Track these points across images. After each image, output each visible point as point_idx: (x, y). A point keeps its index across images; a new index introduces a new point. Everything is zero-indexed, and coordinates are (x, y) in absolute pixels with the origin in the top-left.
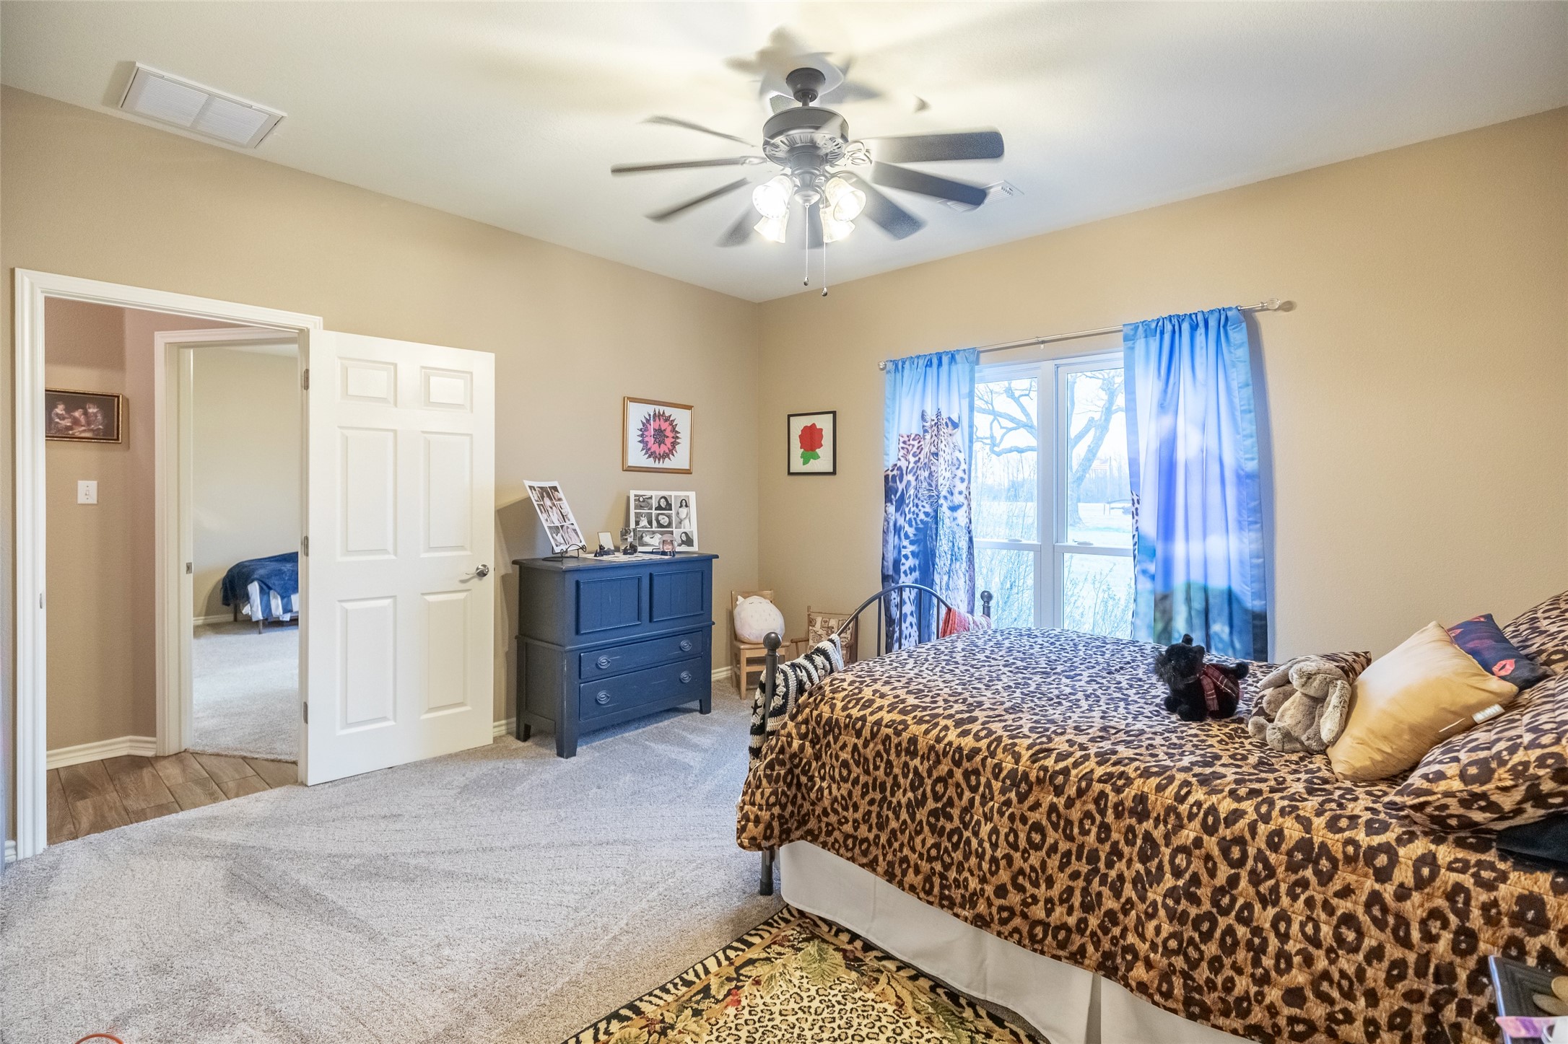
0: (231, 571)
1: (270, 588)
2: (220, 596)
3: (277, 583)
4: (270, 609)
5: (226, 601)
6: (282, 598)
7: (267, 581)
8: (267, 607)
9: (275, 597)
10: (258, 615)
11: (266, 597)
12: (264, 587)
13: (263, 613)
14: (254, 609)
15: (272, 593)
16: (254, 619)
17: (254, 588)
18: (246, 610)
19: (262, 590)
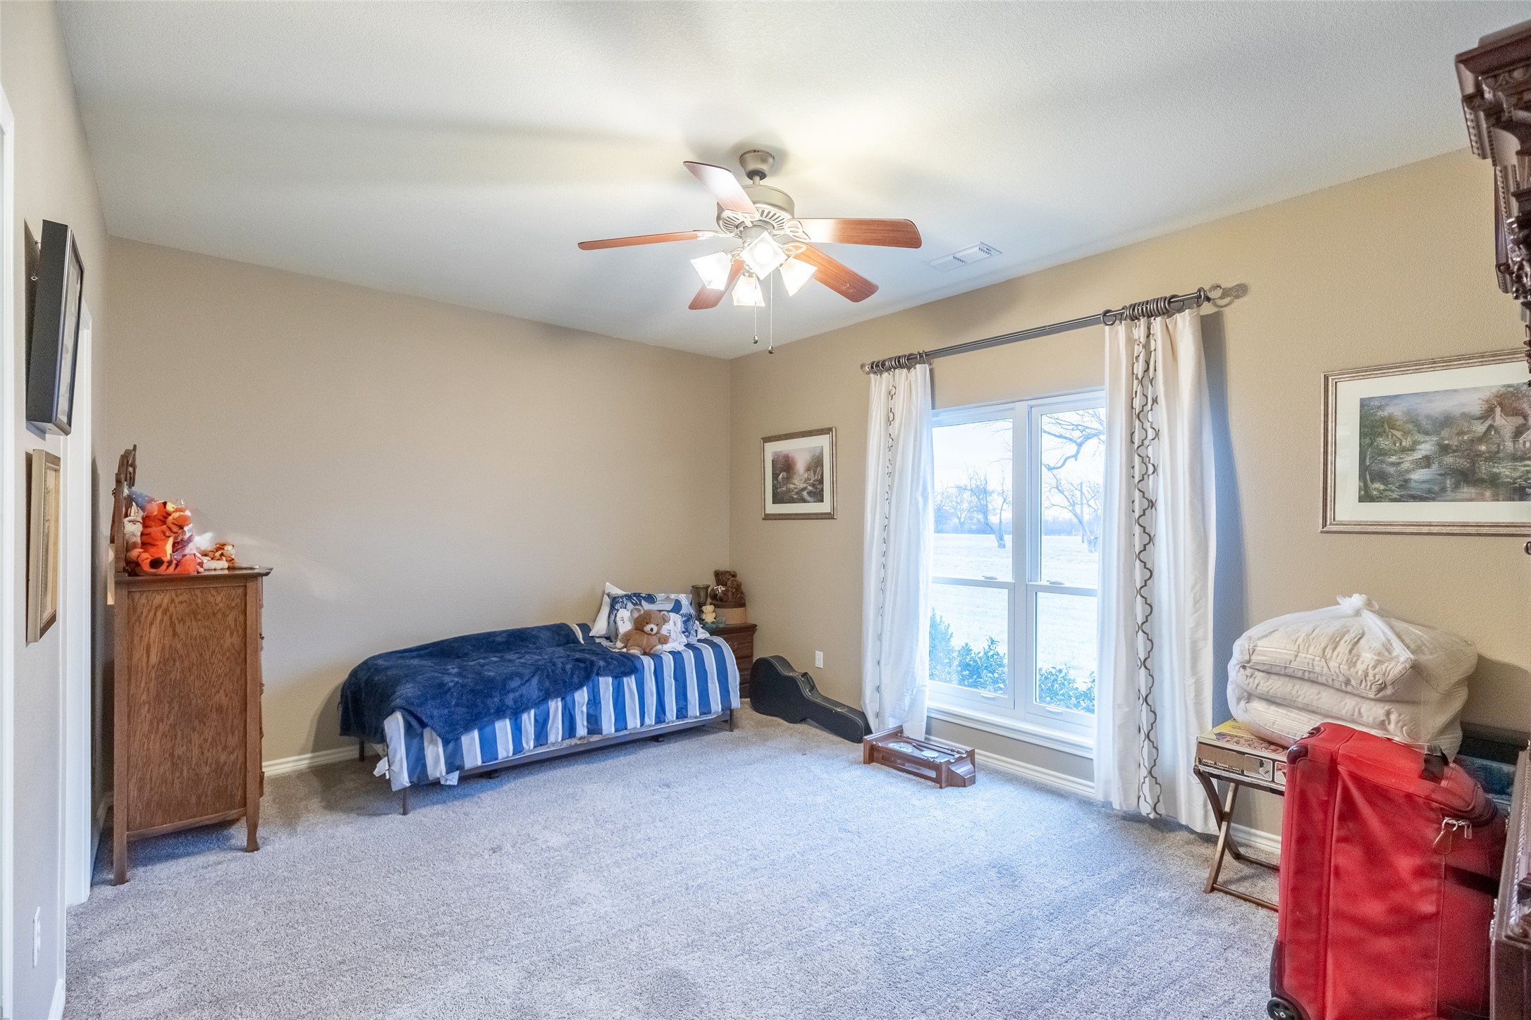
0: (354, 674)
1: (423, 725)
2: (337, 715)
3: (435, 713)
4: (424, 766)
5: (346, 729)
6: (446, 743)
7: (419, 711)
8: (417, 762)
9: (432, 742)
10: (403, 779)
11: (416, 741)
12: (415, 723)
13: (410, 777)
14: (395, 768)
15: (427, 733)
16: (395, 788)
17: (395, 726)
18: (381, 768)
19: (408, 728)
